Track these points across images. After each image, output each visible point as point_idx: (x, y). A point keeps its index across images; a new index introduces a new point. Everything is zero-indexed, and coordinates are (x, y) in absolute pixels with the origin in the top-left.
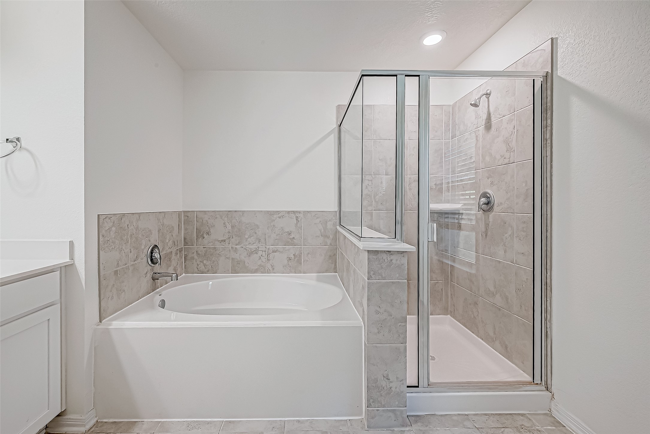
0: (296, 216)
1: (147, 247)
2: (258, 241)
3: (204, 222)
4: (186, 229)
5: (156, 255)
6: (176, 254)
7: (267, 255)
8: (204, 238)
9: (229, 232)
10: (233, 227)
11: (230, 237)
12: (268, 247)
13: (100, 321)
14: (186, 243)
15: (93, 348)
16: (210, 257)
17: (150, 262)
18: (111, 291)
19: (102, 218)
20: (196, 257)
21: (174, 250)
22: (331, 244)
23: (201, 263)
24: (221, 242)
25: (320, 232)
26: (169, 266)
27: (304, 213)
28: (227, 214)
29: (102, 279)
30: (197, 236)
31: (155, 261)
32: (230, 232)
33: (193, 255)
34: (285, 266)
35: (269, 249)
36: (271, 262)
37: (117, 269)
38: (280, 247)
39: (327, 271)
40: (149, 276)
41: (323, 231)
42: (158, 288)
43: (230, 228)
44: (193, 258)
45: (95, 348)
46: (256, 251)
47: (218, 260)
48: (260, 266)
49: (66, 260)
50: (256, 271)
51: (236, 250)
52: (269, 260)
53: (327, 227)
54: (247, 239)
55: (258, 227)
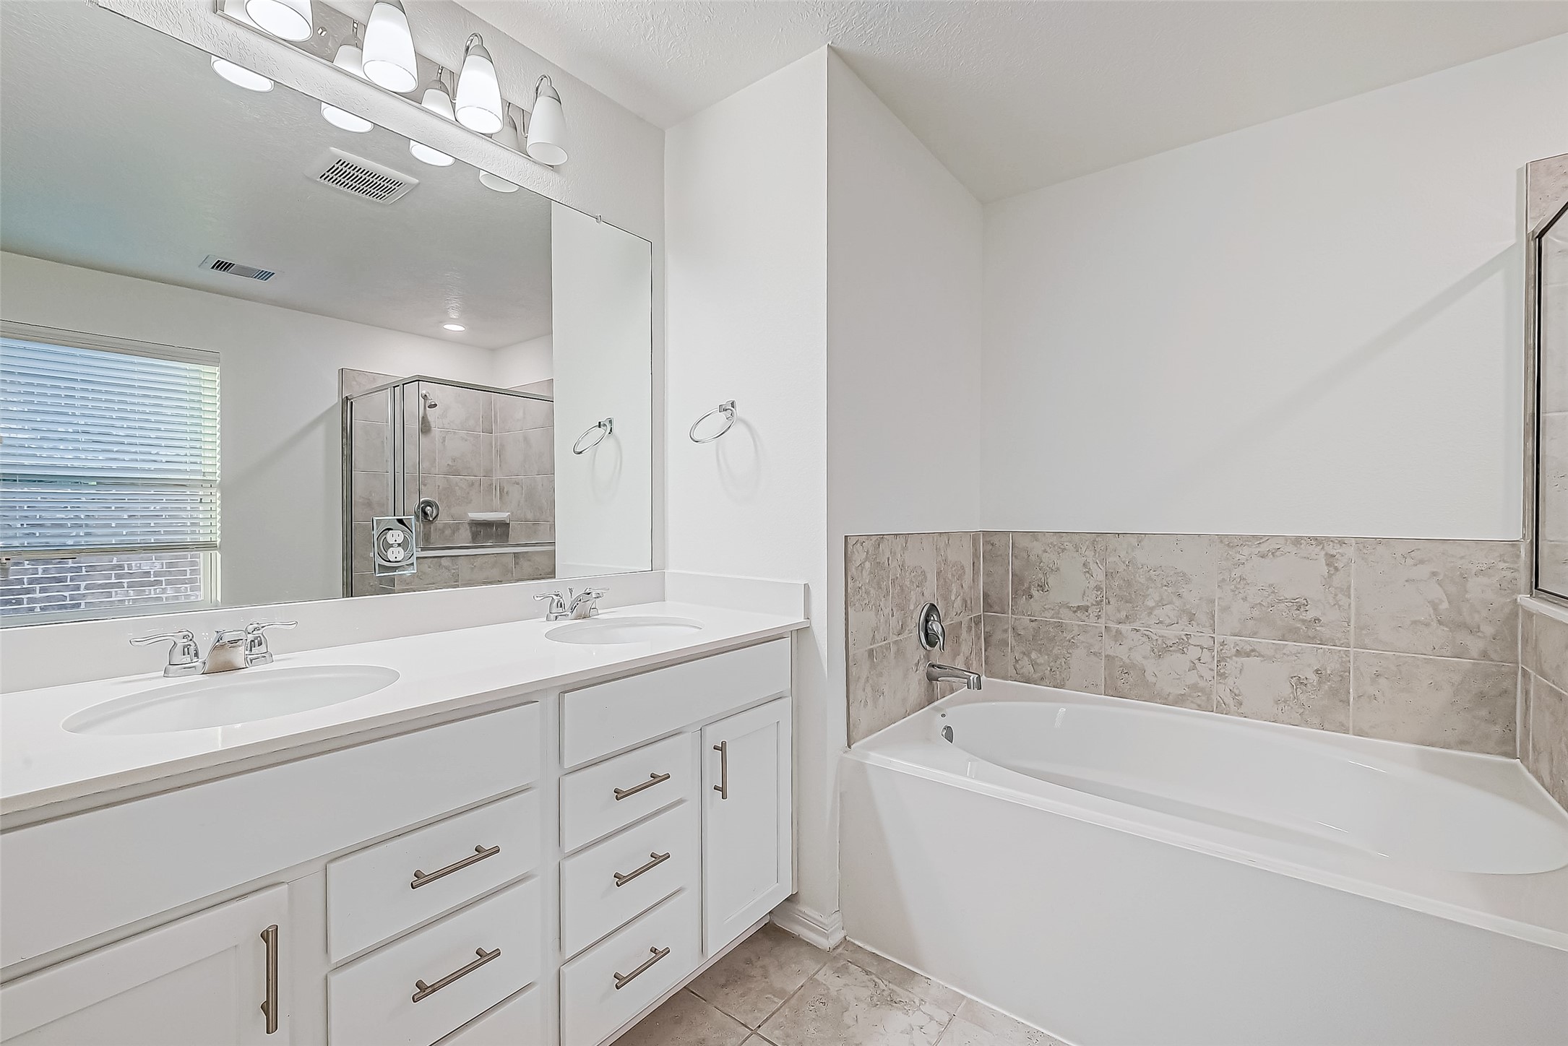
0: (1326, 554)
1: (919, 608)
2: (1185, 619)
3: (1033, 558)
4: (988, 574)
5: (936, 627)
6: (970, 629)
7: (1218, 661)
8: (1031, 598)
9: (1098, 588)
10: (1109, 576)
11: (1102, 601)
12: (1219, 639)
13: (849, 747)
14: (988, 605)
15: (838, 795)
16: (1048, 645)
17: (925, 644)
18: (864, 690)
19: (851, 542)
20: (1011, 640)
21: (965, 619)
22: (1485, 655)
23: (1025, 658)
24: (1075, 612)
25: (1435, 609)
26: (956, 654)
27: (1361, 546)
28: (1095, 541)
29: (851, 663)
30: (1015, 592)
31: (932, 638)
32: (1102, 589)
33: (1005, 636)
34: (1285, 702)
35: (1223, 644)
36: (1230, 681)
37: (872, 647)
38: (1264, 643)
39: (1462, 744)
40: (923, 669)
41: (1445, 605)
42: (938, 699)
43: (1101, 577)
44: (1005, 643)
45: (841, 794)
46: (1182, 645)
47: (1069, 655)
48: (1194, 687)
49: (799, 619)
50: (1179, 701)
51: (1118, 636)
52: (1222, 675)
53: (1468, 596)
54: (1152, 609)
55: (1185, 578)
